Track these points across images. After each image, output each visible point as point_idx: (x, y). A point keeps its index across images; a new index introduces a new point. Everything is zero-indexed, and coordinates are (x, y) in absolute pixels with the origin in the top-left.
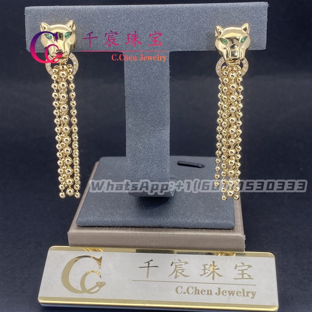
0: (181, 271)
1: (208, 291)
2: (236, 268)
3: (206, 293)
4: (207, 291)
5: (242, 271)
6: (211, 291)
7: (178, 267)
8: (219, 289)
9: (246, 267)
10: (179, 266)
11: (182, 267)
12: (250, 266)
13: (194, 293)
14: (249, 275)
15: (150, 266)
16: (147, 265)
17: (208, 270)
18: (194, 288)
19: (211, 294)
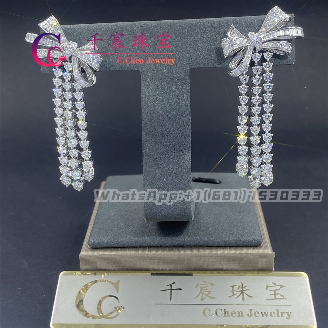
0: (208, 293)
1: (239, 312)
2: (267, 288)
3: (237, 314)
4: (237, 313)
5: (274, 291)
6: (242, 312)
7: (203, 288)
8: (251, 310)
9: (278, 288)
10: (205, 288)
11: (208, 289)
12: (282, 286)
13: (224, 315)
14: (282, 296)
15: (172, 289)
16: (169, 288)
17: (237, 291)
18: (223, 310)
19: (242, 316)
